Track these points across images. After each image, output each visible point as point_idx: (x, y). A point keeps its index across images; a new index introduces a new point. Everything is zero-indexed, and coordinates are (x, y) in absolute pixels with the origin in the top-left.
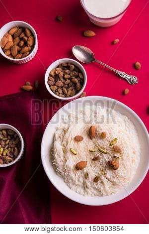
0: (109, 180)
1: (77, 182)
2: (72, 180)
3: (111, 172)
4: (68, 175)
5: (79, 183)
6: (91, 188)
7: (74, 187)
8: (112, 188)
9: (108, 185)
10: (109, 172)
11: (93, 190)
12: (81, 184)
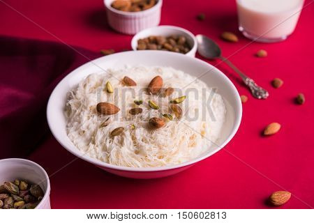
0: (135, 143)
1: (84, 127)
2: (80, 123)
3: (147, 132)
4: (80, 114)
5: (86, 130)
6: (99, 144)
7: (74, 134)
9: (129, 149)
10: (142, 129)
11: (99, 149)
12: (88, 134)
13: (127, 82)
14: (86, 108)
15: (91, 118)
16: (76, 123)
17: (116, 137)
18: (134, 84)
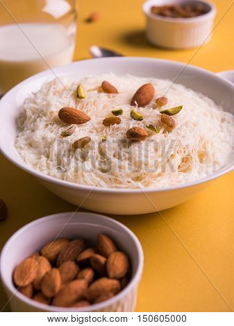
1: (37, 136)
2: (33, 131)
4: (35, 121)
6: (54, 158)
8: (98, 176)
12: (42, 145)
13: (106, 89)
14: (45, 115)
15: (49, 126)
16: (28, 132)
17: (79, 150)
18: (116, 92)
